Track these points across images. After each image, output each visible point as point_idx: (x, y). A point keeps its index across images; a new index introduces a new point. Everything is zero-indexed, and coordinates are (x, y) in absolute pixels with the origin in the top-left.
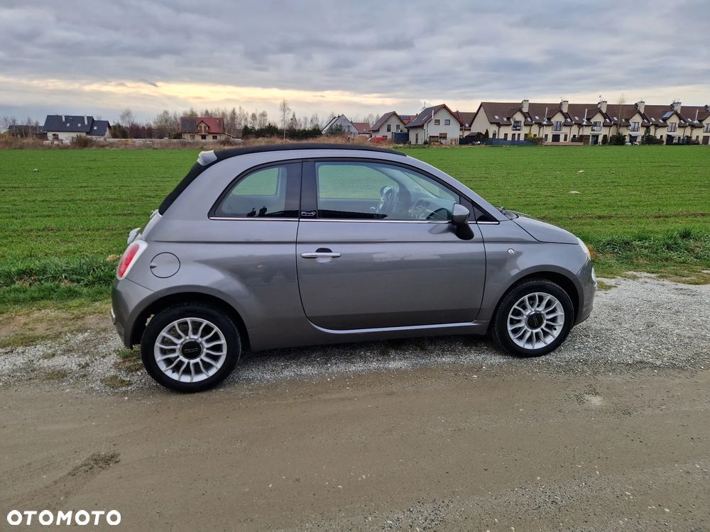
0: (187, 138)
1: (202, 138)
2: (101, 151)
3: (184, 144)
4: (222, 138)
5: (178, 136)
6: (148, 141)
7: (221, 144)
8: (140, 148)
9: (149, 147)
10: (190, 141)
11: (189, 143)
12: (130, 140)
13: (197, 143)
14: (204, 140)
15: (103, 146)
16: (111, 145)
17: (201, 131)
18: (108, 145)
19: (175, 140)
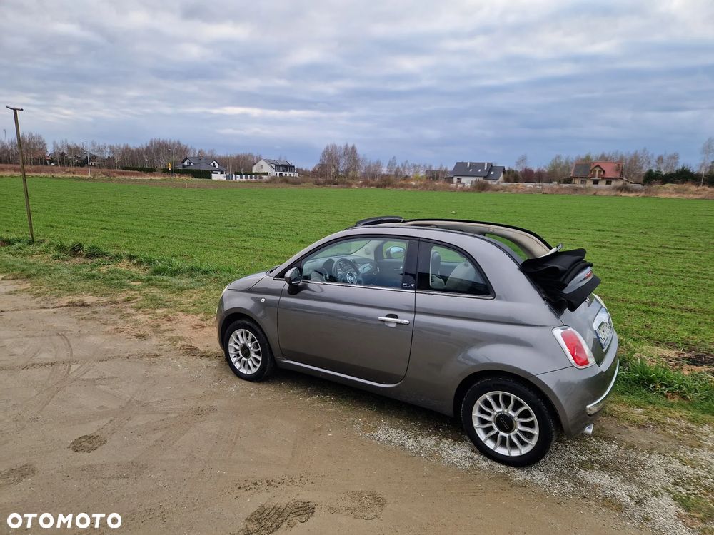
0: (577, 183)
1: (594, 184)
2: (496, 194)
3: (576, 190)
4: (620, 183)
5: (569, 181)
6: (538, 185)
7: (618, 190)
8: (530, 192)
9: (539, 191)
10: (582, 186)
11: (581, 189)
12: (521, 184)
13: (588, 190)
14: (595, 186)
15: (498, 190)
16: (504, 189)
17: (594, 176)
18: (502, 189)
19: (565, 185)
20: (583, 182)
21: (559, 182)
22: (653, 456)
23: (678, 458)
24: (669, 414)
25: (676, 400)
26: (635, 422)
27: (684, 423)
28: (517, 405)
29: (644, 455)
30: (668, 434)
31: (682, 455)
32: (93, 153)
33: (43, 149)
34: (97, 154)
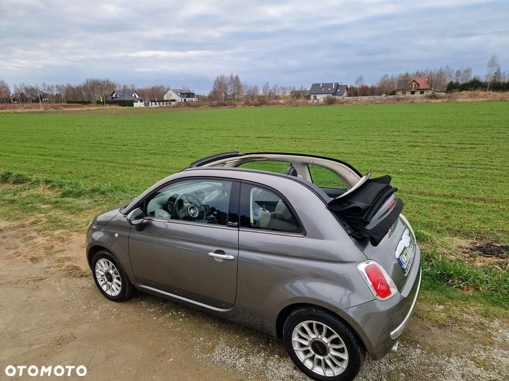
0: (400, 94)
1: (412, 94)
2: (341, 106)
3: (398, 99)
4: (430, 93)
5: (394, 93)
6: (371, 98)
7: (428, 98)
8: (366, 103)
9: (372, 102)
10: (403, 96)
11: (402, 99)
12: (359, 97)
13: (407, 99)
14: (412, 96)
15: (342, 103)
16: (347, 102)
17: (412, 88)
18: (345, 102)
19: (391, 97)
20: (404, 93)
21: (387, 94)
22: (451, 360)
23: (473, 359)
24: (465, 310)
25: (471, 292)
26: (437, 321)
27: (478, 319)
28: (329, 334)
29: (444, 359)
30: (465, 332)
31: (476, 355)
32: (44, 92)
33: (7, 91)
34: (47, 92)
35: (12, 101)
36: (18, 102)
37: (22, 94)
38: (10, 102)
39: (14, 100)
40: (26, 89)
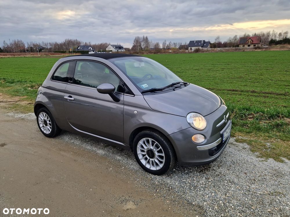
1: (248, 46)
5: (237, 46)
6: (222, 49)
7: (256, 48)
11: (241, 49)
17: (248, 43)
19: (235, 48)
20: (244, 46)
21: (233, 47)
32: (43, 46)
33: (24, 46)
34: (45, 47)
35: (26, 51)
36: (29, 52)
37: (31, 48)
38: (25, 52)
39: (27, 51)
40: (34, 45)
